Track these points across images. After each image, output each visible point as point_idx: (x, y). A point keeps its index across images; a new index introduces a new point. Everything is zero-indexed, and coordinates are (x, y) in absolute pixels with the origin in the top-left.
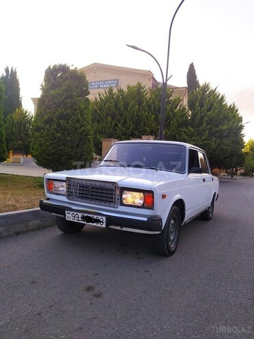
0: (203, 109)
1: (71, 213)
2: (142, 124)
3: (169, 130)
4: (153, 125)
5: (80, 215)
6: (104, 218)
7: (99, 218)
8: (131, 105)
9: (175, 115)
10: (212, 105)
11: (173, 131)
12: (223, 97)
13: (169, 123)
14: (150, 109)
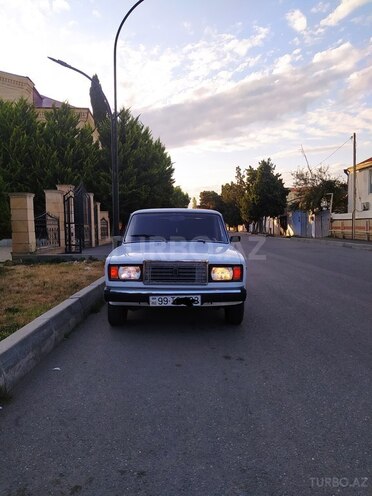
0: (125, 145)
1: (157, 298)
2: (38, 164)
3: (82, 174)
4: (57, 166)
5: (169, 298)
6: (199, 297)
7: (194, 297)
8: (14, 133)
9: (88, 152)
10: (137, 141)
11: (88, 175)
12: (147, 131)
13: (81, 164)
14: (48, 141)
